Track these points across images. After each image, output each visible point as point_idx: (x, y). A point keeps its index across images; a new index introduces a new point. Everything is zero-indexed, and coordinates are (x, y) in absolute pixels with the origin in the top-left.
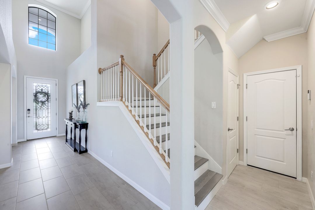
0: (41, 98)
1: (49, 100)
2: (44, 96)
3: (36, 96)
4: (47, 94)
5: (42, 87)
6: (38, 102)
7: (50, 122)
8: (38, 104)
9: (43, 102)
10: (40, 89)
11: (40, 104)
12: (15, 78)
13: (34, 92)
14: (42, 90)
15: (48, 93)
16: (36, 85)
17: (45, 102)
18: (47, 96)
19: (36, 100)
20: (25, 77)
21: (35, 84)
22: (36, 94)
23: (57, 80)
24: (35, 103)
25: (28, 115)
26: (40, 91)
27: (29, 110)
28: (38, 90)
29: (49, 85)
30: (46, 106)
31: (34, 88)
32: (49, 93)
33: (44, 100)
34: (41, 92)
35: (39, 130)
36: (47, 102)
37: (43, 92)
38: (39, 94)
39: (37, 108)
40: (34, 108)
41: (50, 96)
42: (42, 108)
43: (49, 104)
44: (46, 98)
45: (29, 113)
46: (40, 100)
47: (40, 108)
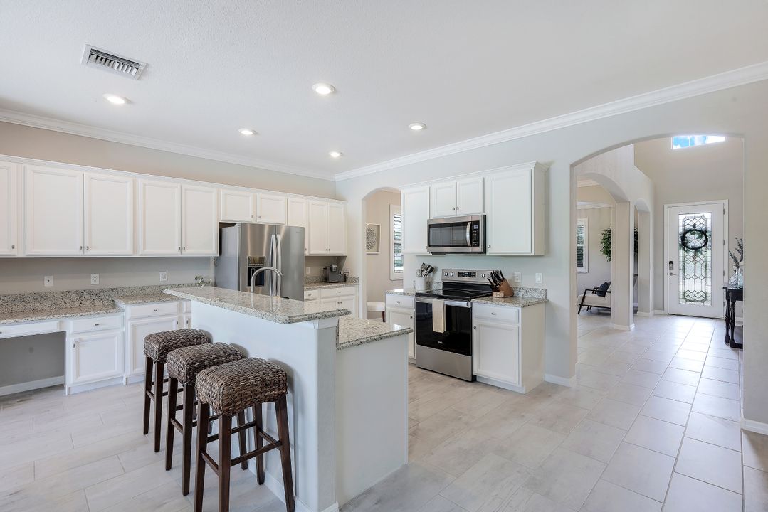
0: (694, 241)
1: (709, 244)
2: (700, 237)
3: (683, 238)
4: (704, 233)
5: (695, 221)
6: (687, 247)
7: (709, 288)
8: (687, 252)
9: (696, 249)
10: (692, 224)
11: (691, 253)
12: (647, 213)
13: (681, 231)
14: (694, 226)
15: (706, 232)
16: (684, 219)
17: (701, 247)
18: (704, 238)
19: (684, 245)
20: (666, 206)
21: (682, 217)
22: (684, 234)
23: (726, 202)
24: (681, 251)
25: (670, 272)
26: (692, 228)
27: (671, 262)
28: (688, 226)
29: (708, 216)
30: (701, 257)
31: (681, 224)
32: (709, 230)
33: (698, 244)
34: (693, 231)
35: (688, 300)
36: (703, 249)
37: (696, 230)
38: (689, 236)
39: (686, 259)
40: (681, 259)
41: (710, 236)
42: (694, 260)
43: (709, 251)
44: (702, 241)
45: (672, 268)
46: (691, 245)
47: (692, 259)
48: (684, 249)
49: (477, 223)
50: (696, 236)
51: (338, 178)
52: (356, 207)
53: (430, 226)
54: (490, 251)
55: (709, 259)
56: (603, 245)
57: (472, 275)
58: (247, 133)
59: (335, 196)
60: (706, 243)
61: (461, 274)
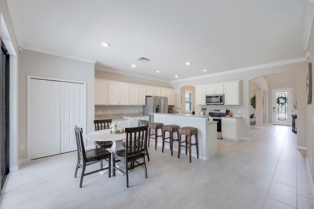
0: (282, 101)
1: (287, 102)
2: (284, 100)
4: (285, 98)
5: (282, 95)
7: (287, 116)
8: (279, 104)
9: (282, 104)
10: (281, 95)
11: (281, 105)
12: (266, 92)
13: (277, 98)
14: (282, 96)
15: (286, 98)
17: (284, 103)
18: (285, 100)
19: (278, 102)
20: (272, 90)
21: (278, 93)
22: (278, 99)
23: (292, 89)
24: (277, 104)
25: (274, 111)
27: (274, 108)
29: (286, 93)
30: (284, 106)
31: (277, 96)
32: (287, 97)
33: (283, 102)
34: (281, 98)
35: (280, 120)
36: (285, 103)
38: (280, 99)
39: (279, 107)
40: (277, 107)
42: (282, 107)
43: (287, 104)
44: (284, 101)
45: (274, 110)
46: (281, 102)
47: (281, 107)
48: (278, 104)
49: (222, 96)
50: (282, 99)
51: (171, 82)
52: (178, 91)
53: (207, 97)
54: (225, 104)
55: (287, 107)
56: (251, 102)
57: (219, 111)
58: (158, 72)
59: (171, 87)
60: (286, 102)
61: (215, 110)
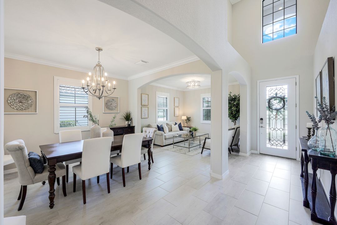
0: (276, 104)
1: (286, 106)
2: (280, 102)
3: (269, 102)
4: (283, 99)
5: (276, 91)
6: (272, 109)
7: (286, 137)
8: (272, 112)
9: (277, 110)
10: (275, 93)
11: (274, 113)
12: (246, 85)
13: (268, 98)
14: (276, 94)
16: (270, 91)
18: (282, 102)
19: (270, 107)
20: (258, 82)
21: (268, 89)
22: (270, 100)
23: (297, 77)
24: (268, 112)
25: (261, 125)
26: (275, 96)
27: (262, 119)
28: (272, 95)
29: (285, 87)
30: (281, 115)
31: (268, 94)
32: (286, 97)
33: (278, 107)
34: (275, 98)
35: (273, 145)
36: (282, 110)
37: (277, 97)
39: (271, 117)
40: (268, 117)
41: (287, 101)
42: (276, 117)
43: (286, 112)
44: (281, 105)
45: (262, 123)
46: (274, 107)
47: (274, 117)
48: (269, 110)
50: (278, 101)
55: (286, 117)
60: (284, 106)
